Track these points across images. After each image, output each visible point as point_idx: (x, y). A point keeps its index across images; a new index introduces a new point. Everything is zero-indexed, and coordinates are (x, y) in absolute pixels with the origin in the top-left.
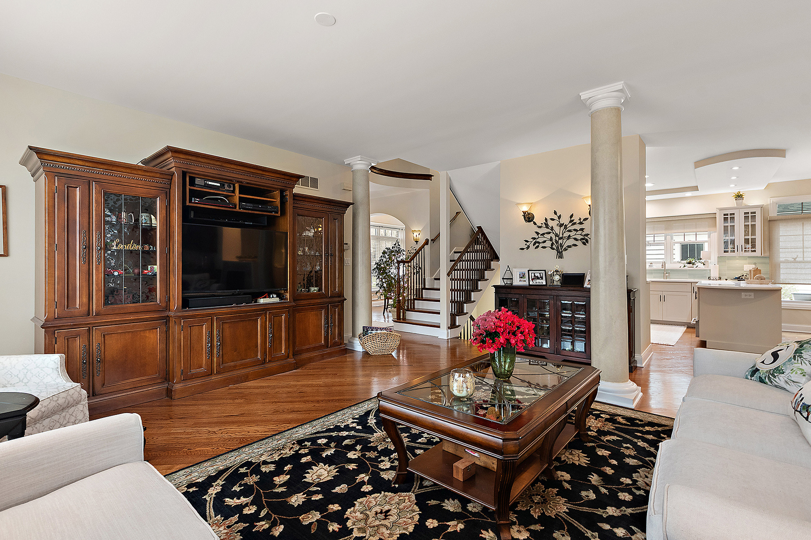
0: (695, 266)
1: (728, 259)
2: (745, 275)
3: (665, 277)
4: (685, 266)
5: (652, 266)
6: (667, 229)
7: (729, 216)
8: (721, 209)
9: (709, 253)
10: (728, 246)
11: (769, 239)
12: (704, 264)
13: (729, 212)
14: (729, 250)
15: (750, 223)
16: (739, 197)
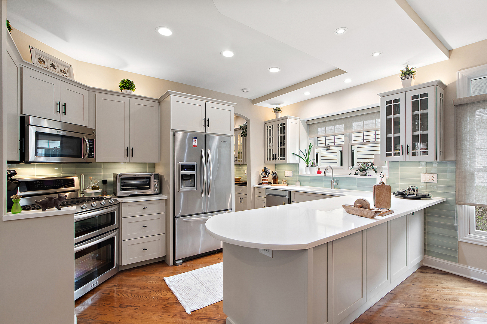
3: (333, 186)
4: (356, 173)
7: (393, 104)
8: (383, 94)
11: (457, 135)
12: (376, 172)
13: (393, 98)
14: (393, 152)
15: (419, 112)
16: (405, 74)
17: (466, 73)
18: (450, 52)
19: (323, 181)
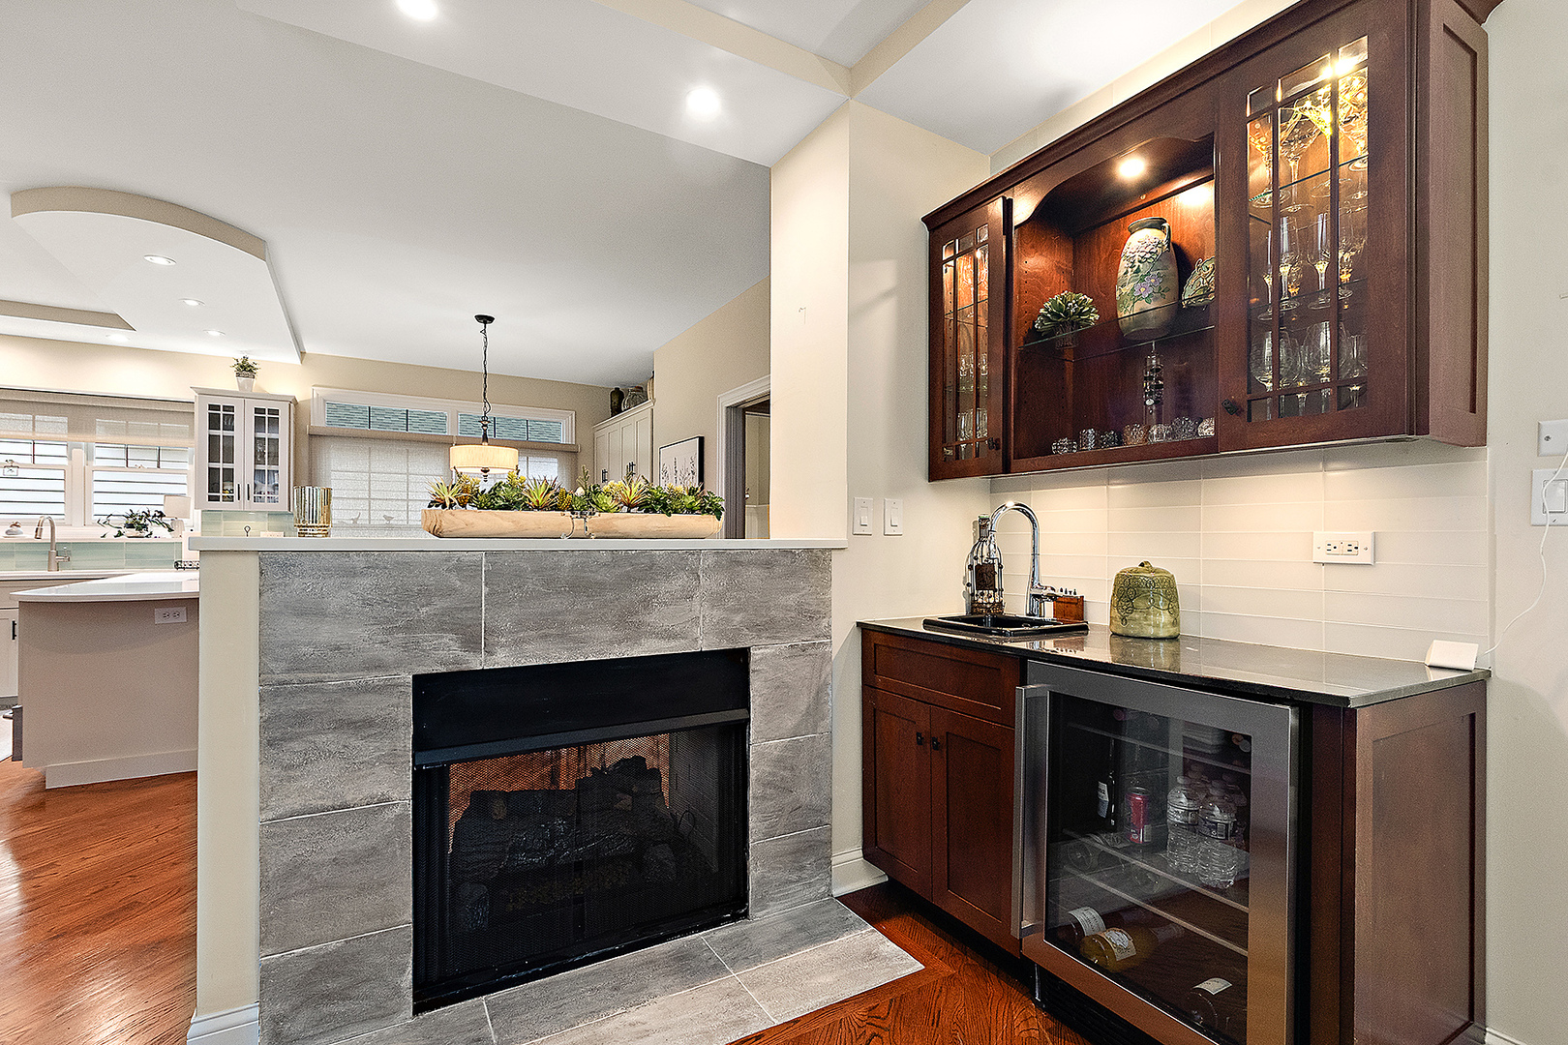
0: (145, 534)
1: (226, 518)
3: (54, 565)
4: (120, 534)
5: (16, 533)
6: (73, 429)
8: (203, 393)
9: (186, 499)
10: (217, 483)
11: (310, 474)
12: (170, 530)
13: (221, 402)
14: (221, 494)
15: (266, 435)
16: (245, 369)
17: (322, 392)
18: (302, 354)
19: (11, 554)
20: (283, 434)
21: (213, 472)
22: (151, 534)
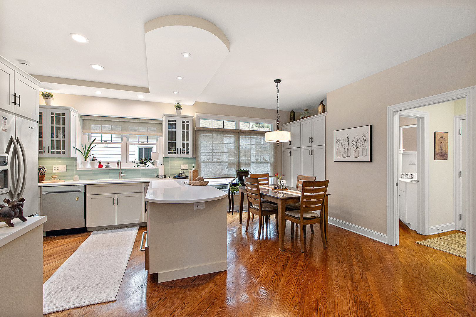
0: (147, 166)
1: (171, 160)
2: (182, 173)
3: (120, 178)
4: (138, 166)
5: (109, 166)
6: (123, 130)
7: (172, 122)
8: (167, 116)
9: (157, 154)
10: (171, 148)
12: (153, 164)
13: (172, 119)
14: (172, 152)
15: (185, 130)
16: (178, 107)
17: (199, 115)
19: (108, 173)
20: (191, 131)
21: (170, 144)
22: (148, 166)
